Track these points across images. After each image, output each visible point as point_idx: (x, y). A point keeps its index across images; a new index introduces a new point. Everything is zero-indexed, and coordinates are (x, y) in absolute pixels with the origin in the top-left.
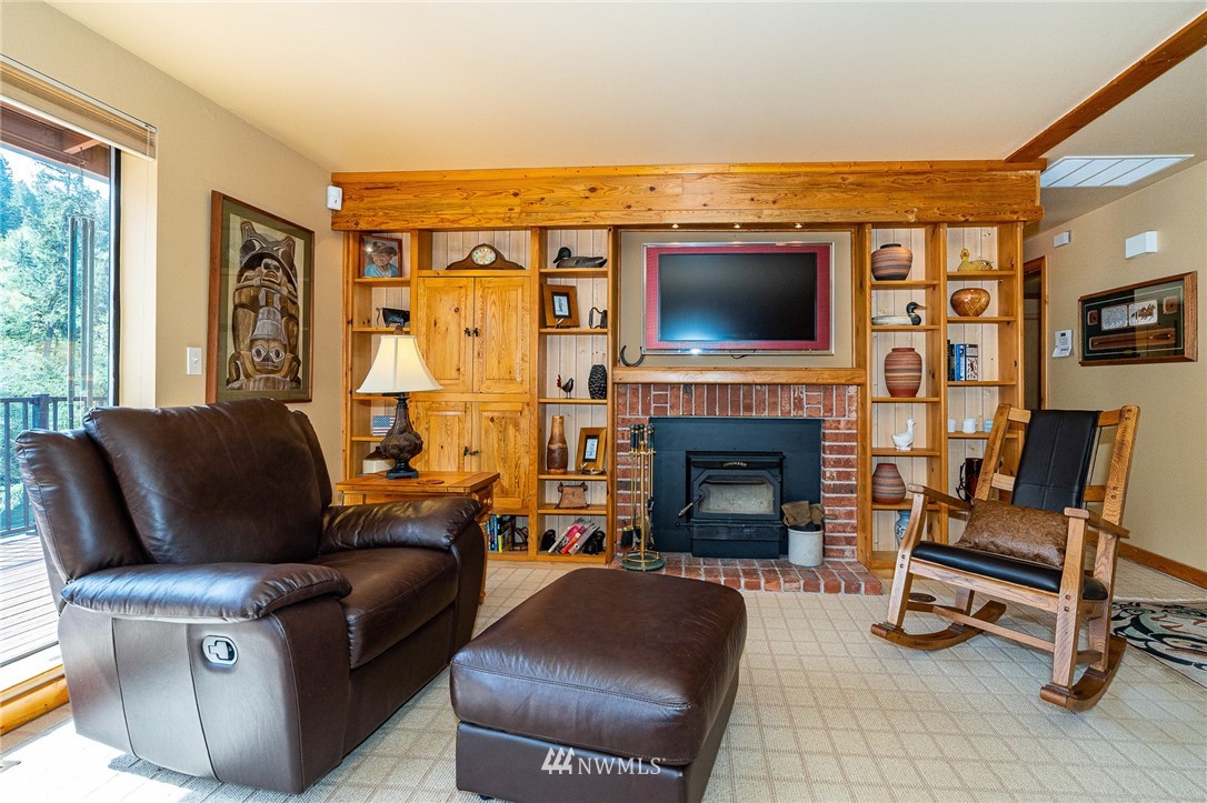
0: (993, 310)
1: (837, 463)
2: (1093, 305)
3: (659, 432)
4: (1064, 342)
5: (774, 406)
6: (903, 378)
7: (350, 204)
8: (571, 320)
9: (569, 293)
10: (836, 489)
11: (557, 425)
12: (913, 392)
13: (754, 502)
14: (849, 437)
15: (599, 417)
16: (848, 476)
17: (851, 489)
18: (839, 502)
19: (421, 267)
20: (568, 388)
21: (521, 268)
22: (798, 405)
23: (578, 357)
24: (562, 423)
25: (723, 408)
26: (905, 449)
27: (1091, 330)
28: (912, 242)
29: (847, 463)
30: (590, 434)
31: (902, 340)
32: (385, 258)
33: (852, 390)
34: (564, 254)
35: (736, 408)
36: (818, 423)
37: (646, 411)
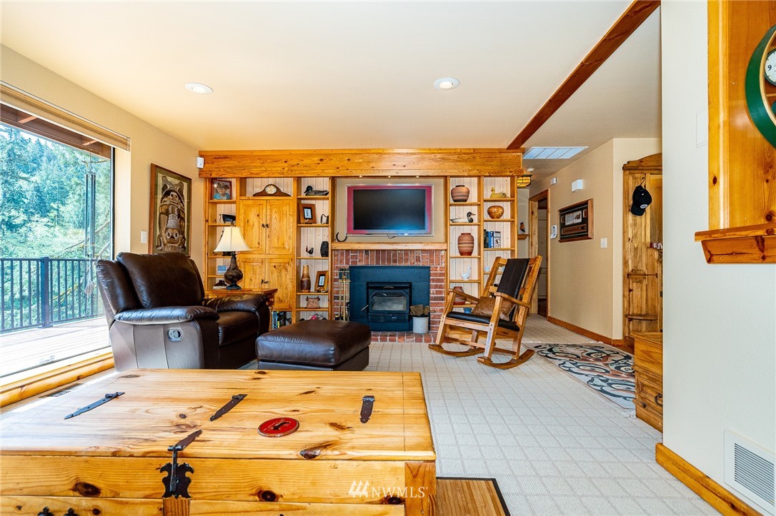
0: (507, 215)
1: (436, 287)
3: (354, 273)
5: (407, 260)
6: (466, 247)
7: (207, 165)
8: (313, 220)
9: (312, 207)
10: (435, 299)
11: (306, 269)
12: (470, 253)
13: (398, 306)
14: (441, 275)
15: (325, 265)
16: (441, 293)
17: (442, 299)
18: (437, 305)
19: (241, 195)
20: (311, 252)
21: (289, 196)
22: (418, 259)
23: (315, 237)
24: (308, 269)
25: (383, 261)
26: (466, 280)
28: (471, 185)
29: (441, 287)
30: (321, 274)
31: (467, 229)
32: (224, 190)
33: (443, 252)
34: (309, 188)
36: (429, 268)
37: (347, 263)
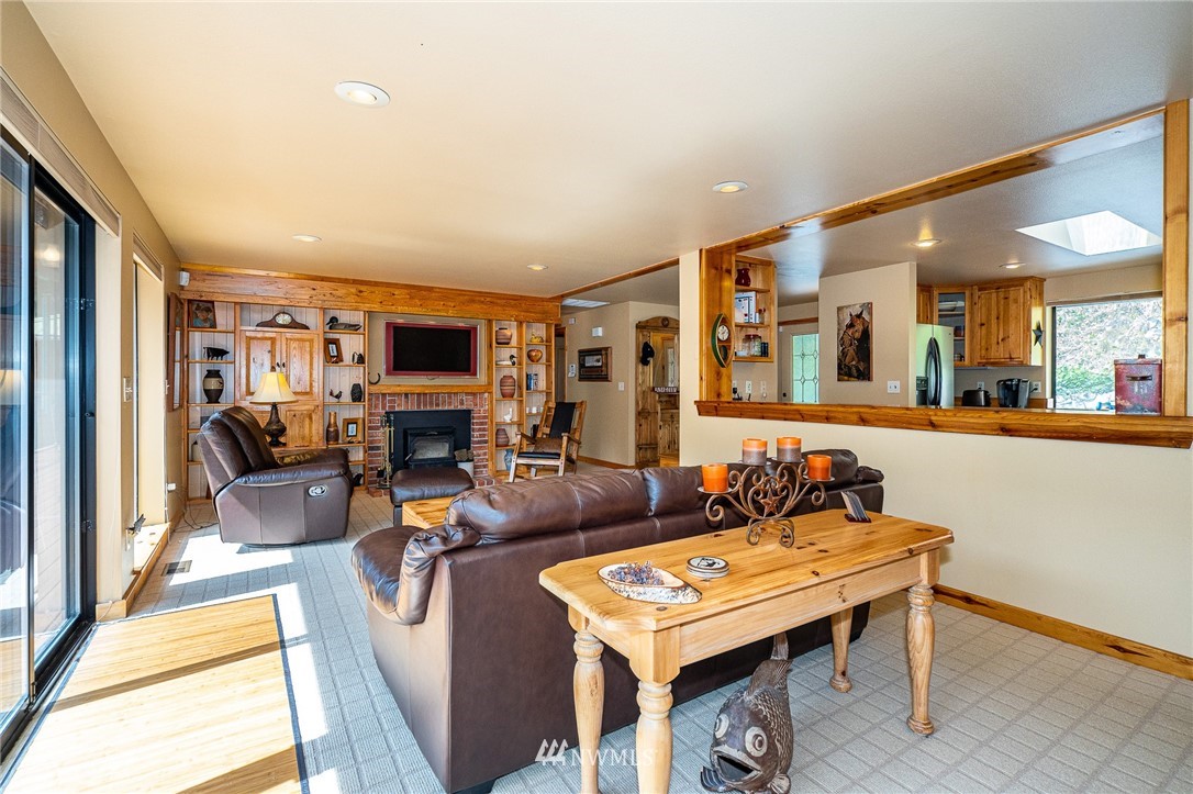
0: (544, 360)
1: (480, 430)
2: (583, 354)
3: (392, 418)
4: (572, 371)
5: (450, 404)
6: (508, 389)
7: (193, 282)
8: (339, 359)
9: (336, 342)
10: (479, 442)
11: (332, 418)
12: (512, 396)
13: (439, 451)
14: (485, 417)
15: (358, 412)
16: (484, 436)
17: (486, 442)
18: (480, 448)
20: (338, 397)
21: (307, 328)
22: (462, 404)
23: (345, 378)
24: (335, 417)
25: (425, 405)
26: (509, 421)
27: (582, 366)
28: (512, 331)
29: (484, 430)
30: (348, 422)
31: (506, 372)
32: (205, 314)
33: (486, 395)
34: (334, 320)
35: (431, 404)
36: (469, 411)
37: (384, 408)
